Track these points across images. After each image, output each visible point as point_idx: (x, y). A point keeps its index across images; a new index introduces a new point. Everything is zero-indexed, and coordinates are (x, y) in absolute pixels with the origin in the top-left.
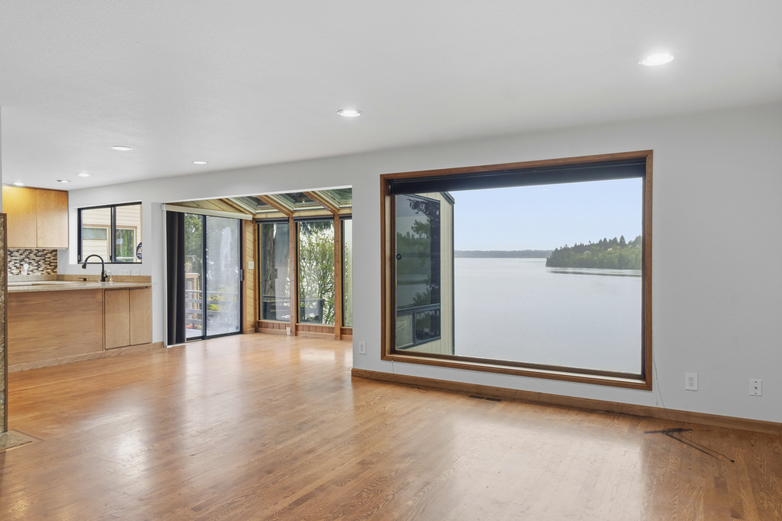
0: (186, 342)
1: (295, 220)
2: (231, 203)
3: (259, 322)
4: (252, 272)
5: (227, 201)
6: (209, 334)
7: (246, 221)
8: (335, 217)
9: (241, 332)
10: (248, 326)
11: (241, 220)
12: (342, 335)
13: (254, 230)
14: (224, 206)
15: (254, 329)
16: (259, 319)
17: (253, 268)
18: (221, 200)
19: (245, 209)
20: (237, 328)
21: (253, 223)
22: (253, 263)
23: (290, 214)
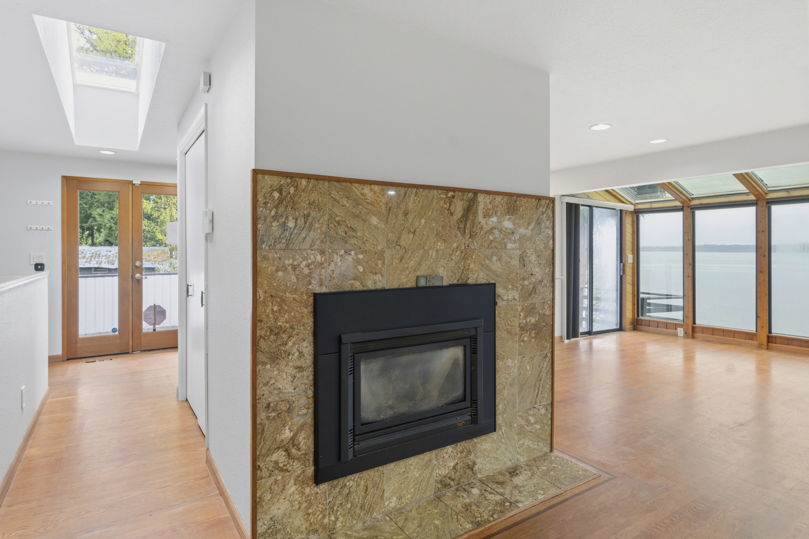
0: (580, 336)
1: (692, 209)
2: (615, 194)
3: (637, 320)
4: (631, 266)
5: (612, 191)
6: (595, 329)
7: (627, 212)
8: (759, 203)
9: (621, 329)
10: (628, 323)
11: (621, 211)
12: (769, 344)
13: (633, 222)
14: (609, 197)
15: (632, 326)
16: (638, 316)
17: (632, 262)
18: (607, 191)
19: (626, 200)
20: (617, 325)
21: (632, 214)
22: (632, 256)
23: (688, 202)
